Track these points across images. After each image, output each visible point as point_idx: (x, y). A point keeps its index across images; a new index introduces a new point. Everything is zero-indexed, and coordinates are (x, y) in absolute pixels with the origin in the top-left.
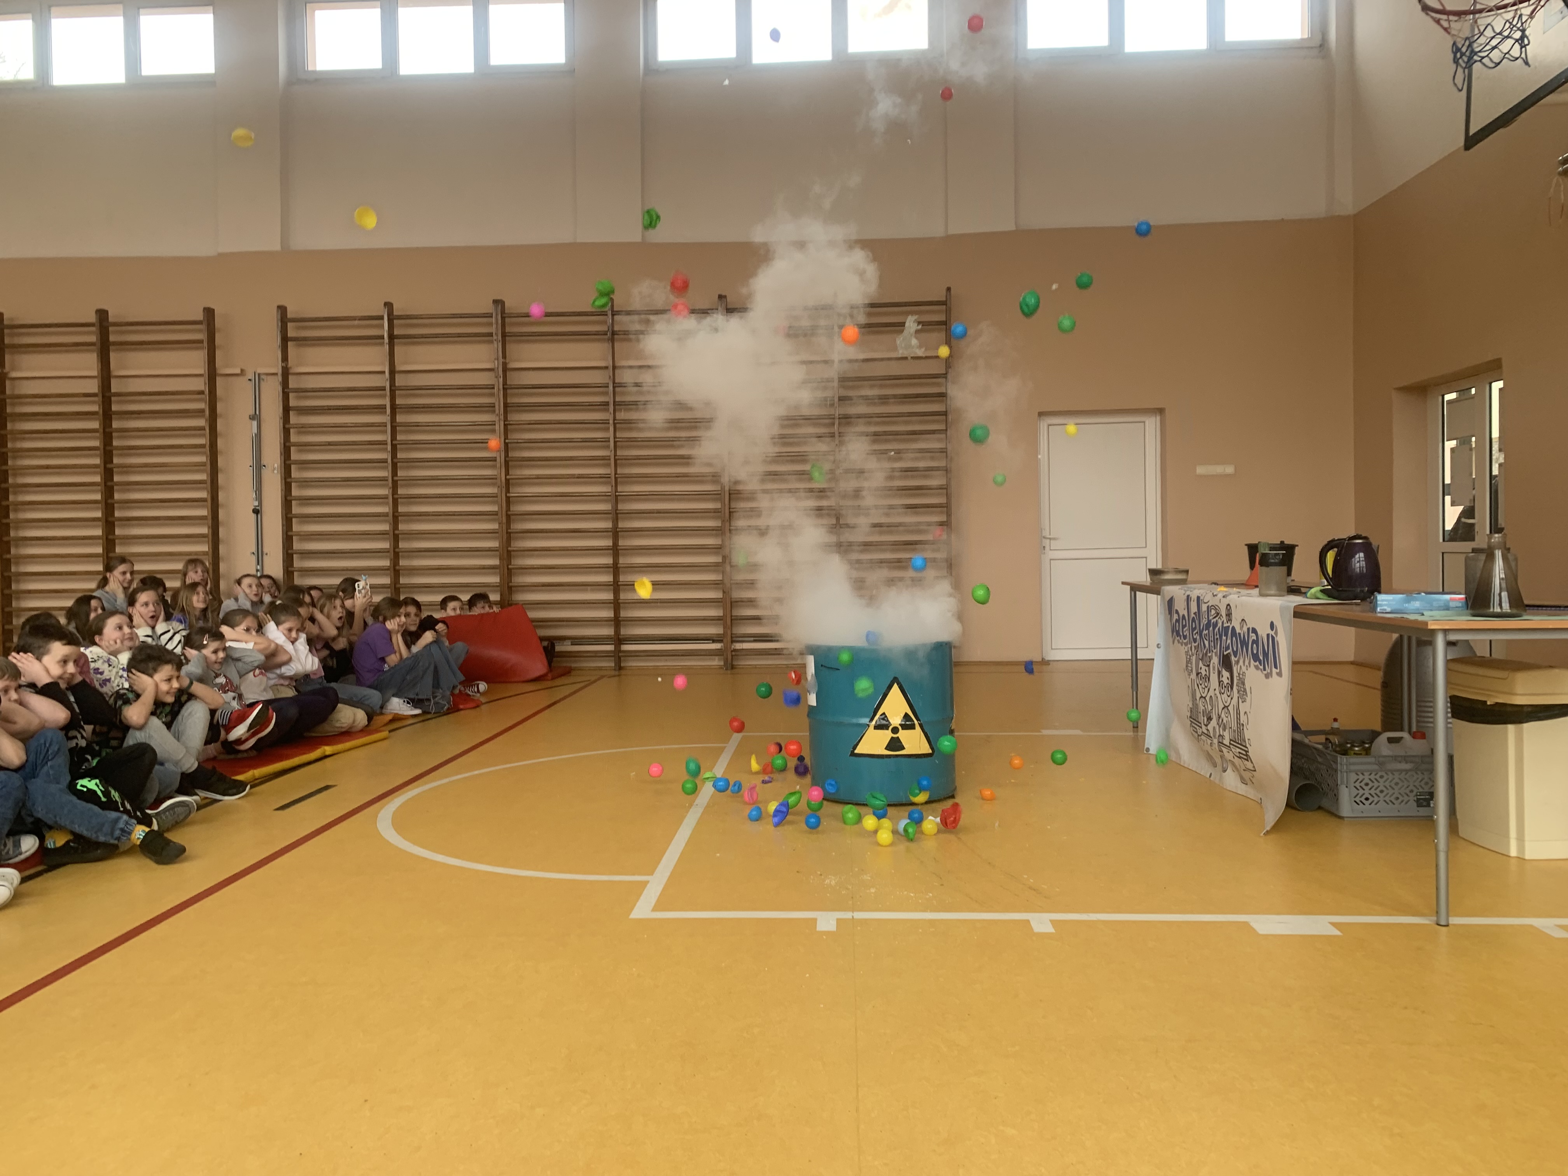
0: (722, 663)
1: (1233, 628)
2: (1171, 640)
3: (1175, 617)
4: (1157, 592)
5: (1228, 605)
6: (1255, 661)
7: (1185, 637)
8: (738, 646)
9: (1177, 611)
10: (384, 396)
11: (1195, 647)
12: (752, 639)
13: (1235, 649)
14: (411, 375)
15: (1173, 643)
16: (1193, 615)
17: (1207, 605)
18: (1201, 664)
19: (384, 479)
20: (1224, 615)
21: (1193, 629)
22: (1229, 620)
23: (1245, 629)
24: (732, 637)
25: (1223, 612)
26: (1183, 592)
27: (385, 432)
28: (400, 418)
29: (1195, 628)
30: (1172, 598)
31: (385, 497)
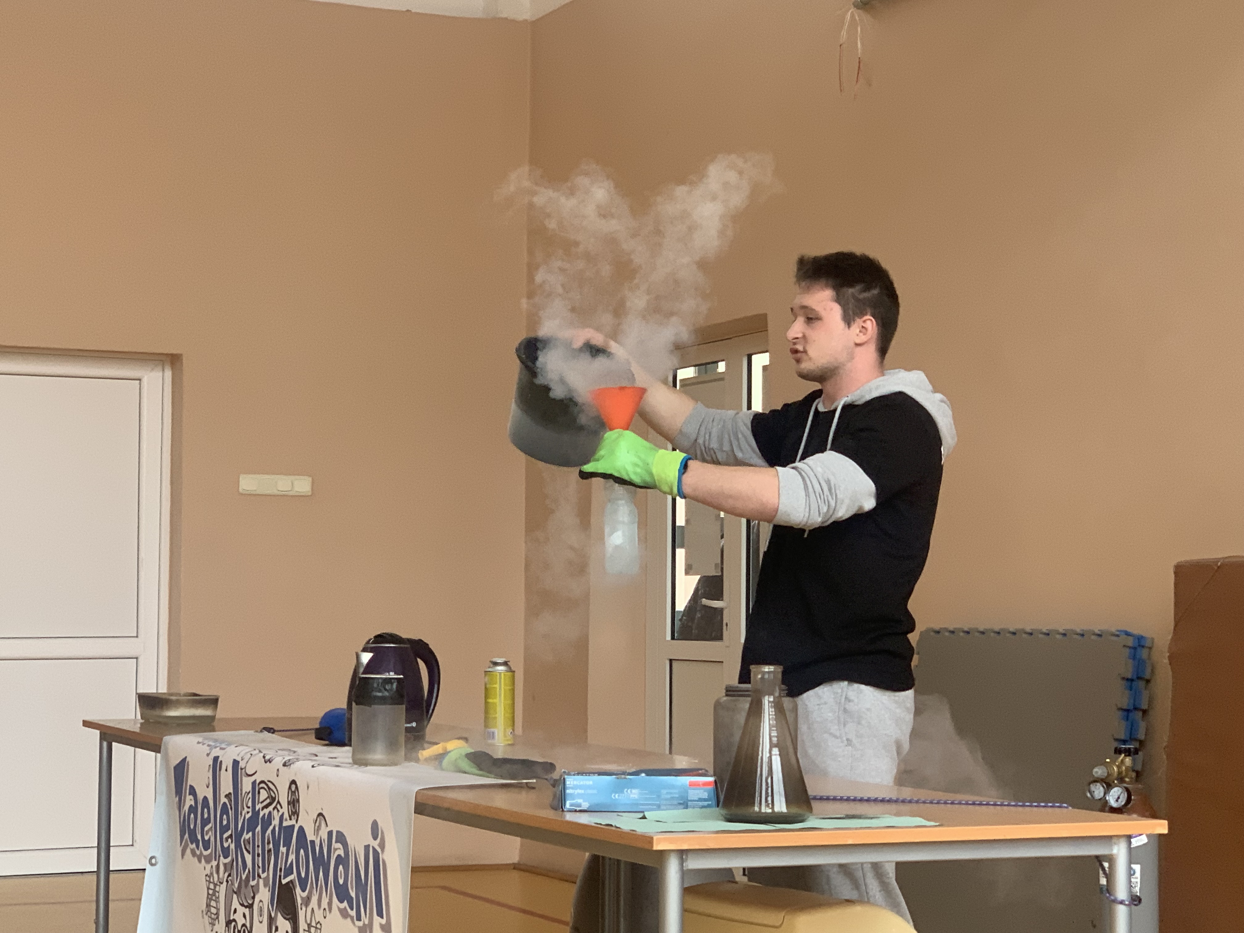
1: (301, 829)
2: (179, 849)
3: (189, 801)
4: (156, 748)
5: (293, 782)
6: (341, 901)
7: (206, 847)
9: (192, 787)
11: (225, 865)
13: (303, 875)
15: (183, 855)
16: (224, 800)
17: (252, 779)
18: (235, 904)
20: (284, 803)
21: (224, 829)
22: (295, 813)
23: (324, 834)
25: (283, 798)
26: (206, 749)
29: (227, 828)
30: (184, 760)
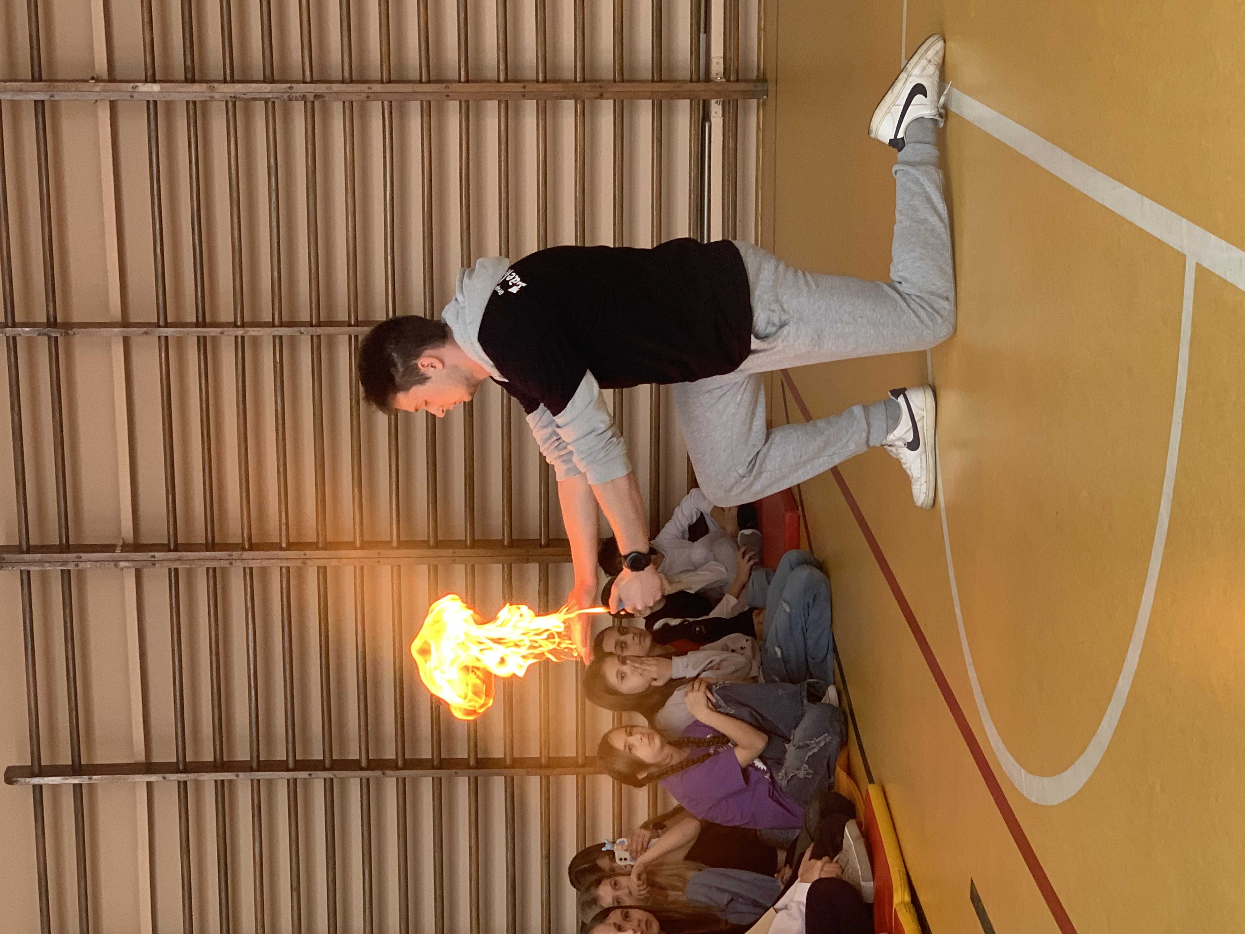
0: (754, 102)
8: (717, 67)
10: (198, 784)
12: (703, 36)
14: (154, 732)
19: (366, 785)
24: (699, 81)
27: (270, 782)
28: (242, 754)
31: (402, 783)
